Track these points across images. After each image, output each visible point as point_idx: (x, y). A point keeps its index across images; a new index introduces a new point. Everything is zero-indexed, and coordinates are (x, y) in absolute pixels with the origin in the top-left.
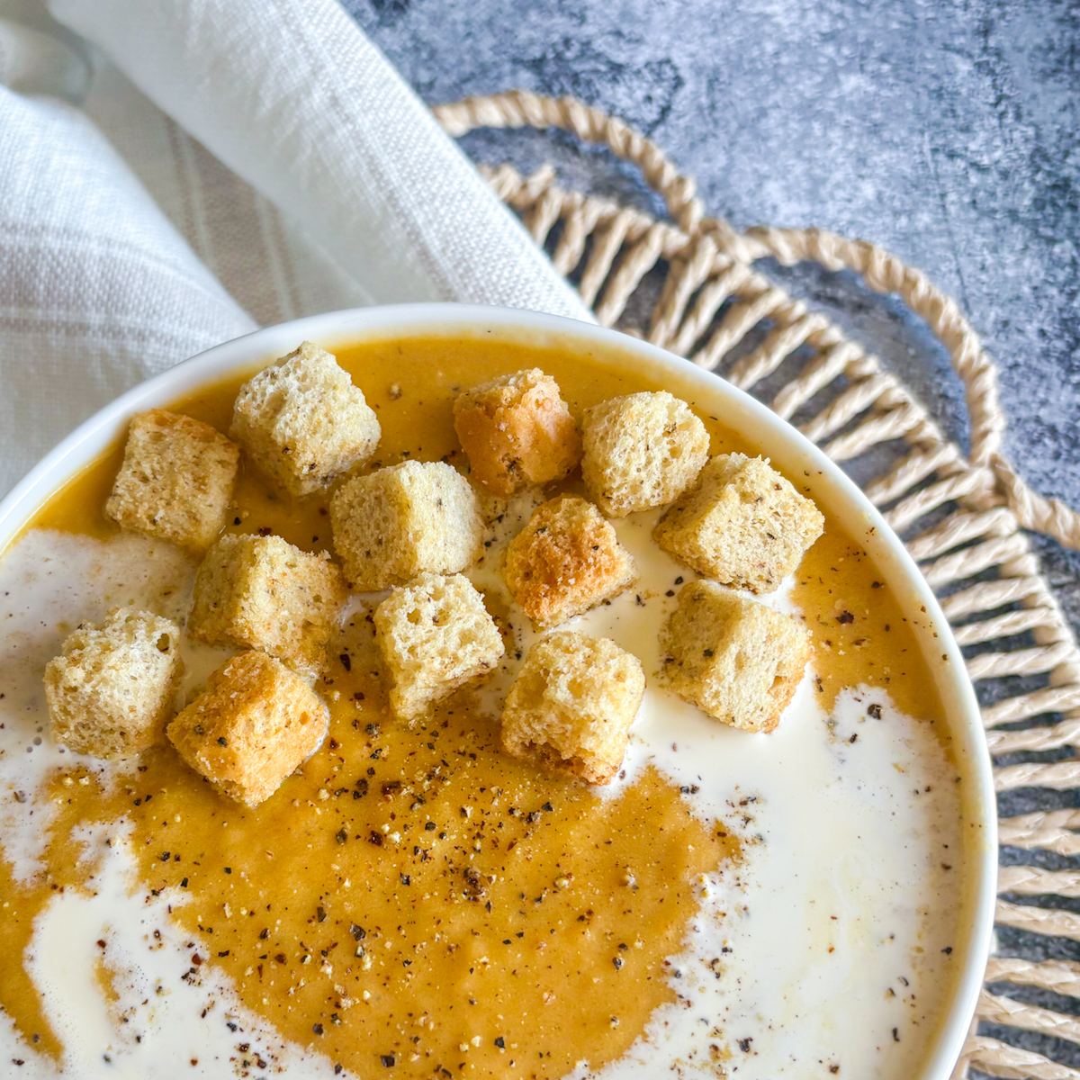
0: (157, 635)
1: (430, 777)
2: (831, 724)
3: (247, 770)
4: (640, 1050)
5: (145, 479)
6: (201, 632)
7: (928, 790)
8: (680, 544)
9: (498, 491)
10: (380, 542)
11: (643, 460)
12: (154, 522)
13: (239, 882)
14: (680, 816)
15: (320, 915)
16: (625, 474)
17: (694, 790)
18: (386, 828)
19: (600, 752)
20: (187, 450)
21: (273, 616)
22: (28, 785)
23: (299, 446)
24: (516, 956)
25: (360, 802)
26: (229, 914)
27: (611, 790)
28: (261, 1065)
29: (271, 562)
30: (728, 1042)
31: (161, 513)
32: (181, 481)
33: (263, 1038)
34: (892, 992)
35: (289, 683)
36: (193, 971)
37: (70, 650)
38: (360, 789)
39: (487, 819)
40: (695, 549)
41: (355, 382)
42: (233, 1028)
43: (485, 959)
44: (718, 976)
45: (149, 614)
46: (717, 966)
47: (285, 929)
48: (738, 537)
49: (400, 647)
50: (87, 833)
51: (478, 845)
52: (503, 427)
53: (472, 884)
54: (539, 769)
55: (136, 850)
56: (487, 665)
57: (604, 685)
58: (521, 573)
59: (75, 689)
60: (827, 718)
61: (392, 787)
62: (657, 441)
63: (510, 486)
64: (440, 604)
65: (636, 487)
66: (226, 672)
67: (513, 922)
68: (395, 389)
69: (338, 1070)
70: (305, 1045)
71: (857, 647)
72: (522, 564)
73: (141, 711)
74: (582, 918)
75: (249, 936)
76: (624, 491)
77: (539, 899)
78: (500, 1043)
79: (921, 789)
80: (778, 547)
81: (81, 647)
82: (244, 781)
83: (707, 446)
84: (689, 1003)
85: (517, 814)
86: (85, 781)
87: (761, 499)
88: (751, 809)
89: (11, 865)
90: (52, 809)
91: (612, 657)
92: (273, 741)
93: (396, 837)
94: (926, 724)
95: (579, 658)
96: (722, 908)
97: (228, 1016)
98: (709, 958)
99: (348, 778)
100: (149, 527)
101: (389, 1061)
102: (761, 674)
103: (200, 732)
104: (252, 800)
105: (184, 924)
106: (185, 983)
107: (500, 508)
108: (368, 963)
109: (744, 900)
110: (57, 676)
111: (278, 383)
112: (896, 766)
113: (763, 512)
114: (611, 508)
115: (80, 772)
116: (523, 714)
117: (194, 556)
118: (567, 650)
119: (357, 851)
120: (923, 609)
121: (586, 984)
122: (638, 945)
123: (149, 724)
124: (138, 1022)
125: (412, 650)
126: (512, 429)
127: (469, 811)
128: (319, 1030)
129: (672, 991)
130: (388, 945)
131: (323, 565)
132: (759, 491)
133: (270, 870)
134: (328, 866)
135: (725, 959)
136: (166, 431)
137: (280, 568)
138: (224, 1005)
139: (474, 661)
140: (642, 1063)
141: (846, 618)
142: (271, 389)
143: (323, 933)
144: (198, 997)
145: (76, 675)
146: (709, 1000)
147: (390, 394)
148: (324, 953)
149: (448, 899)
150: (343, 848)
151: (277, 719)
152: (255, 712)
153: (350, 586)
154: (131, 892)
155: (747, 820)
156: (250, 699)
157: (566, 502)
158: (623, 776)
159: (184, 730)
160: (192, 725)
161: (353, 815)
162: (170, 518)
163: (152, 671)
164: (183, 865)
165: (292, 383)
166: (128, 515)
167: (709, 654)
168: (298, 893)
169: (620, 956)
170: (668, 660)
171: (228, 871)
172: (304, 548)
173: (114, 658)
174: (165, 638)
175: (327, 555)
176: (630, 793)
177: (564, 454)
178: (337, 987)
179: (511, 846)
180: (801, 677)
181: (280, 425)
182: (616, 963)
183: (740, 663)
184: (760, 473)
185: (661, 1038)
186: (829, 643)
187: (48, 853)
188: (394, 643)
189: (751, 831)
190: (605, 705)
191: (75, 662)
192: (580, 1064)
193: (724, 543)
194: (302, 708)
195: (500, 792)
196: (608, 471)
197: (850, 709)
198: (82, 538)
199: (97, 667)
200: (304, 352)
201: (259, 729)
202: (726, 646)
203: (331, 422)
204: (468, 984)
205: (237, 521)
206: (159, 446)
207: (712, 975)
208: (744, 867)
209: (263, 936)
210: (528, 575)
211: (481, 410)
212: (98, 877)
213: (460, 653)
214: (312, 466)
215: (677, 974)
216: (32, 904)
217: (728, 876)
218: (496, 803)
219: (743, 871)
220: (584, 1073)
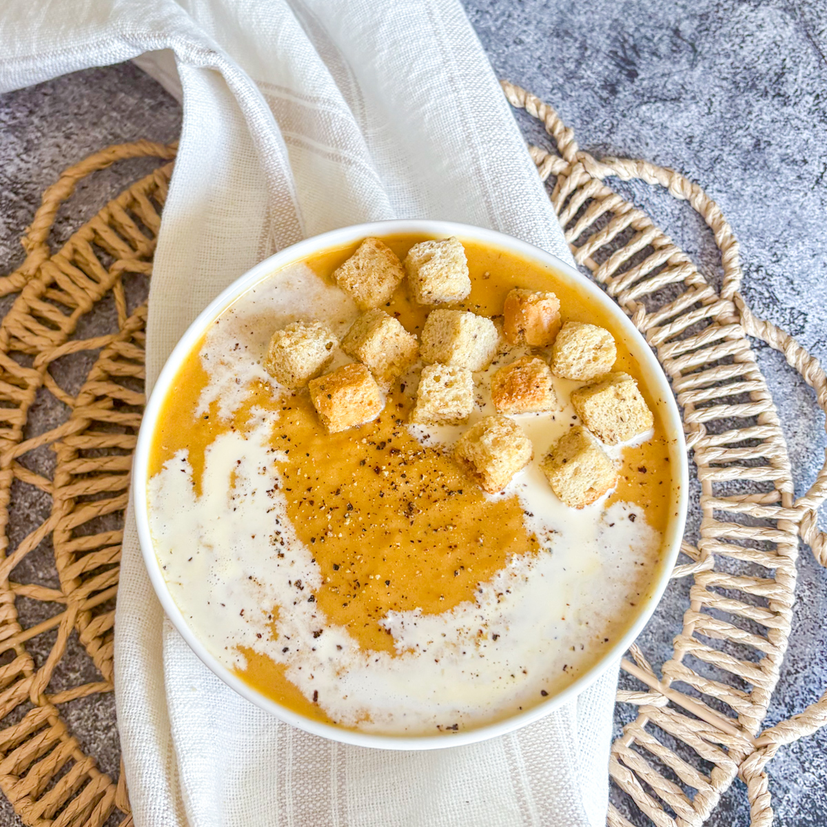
0: (328, 341)
1: (414, 455)
2: (605, 514)
3: (335, 414)
4: (447, 616)
5: (358, 268)
6: (345, 346)
7: (642, 564)
8: (577, 402)
9: (511, 342)
10: (440, 342)
11: (578, 356)
12: (352, 288)
13: (310, 462)
14: (518, 523)
15: (338, 492)
16: (566, 358)
17: (531, 515)
18: (384, 468)
19: (493, 476)
20: (382, 264)
21: (378, 353)
22: (244, 378)
23: (427, 281)
24: (414, 549)
25: (378, 451)
26: (299, 474)
27: (495, 497)
28: (282, 543)
29: (388, 329)
30: (488, 632)
31: (357, 285)
32: (373, 276)
33: (288, 533)
34: (574, 649)
35: (370, 384)
36: (272, 491)
37: (289, 330)
38: (380, 447)
39: (431, 485)
40: (582, 408)
41: (468, 264)
42: (277, 522)
43: (399, 544)
44: (499, 602)
45: (329, 330)
46: (500, 597)
47: (319, 492)
48: (605, 412)
49: (424, 388)
50: (258, 411)
51: (421, 494)
52: (523, 311)
53: (410, 509)
54: (466, 474)
55: (274, 428)
56: (460, 414)
57: (509, 446)
58: (500, 383)
59: (283, 347)
60: (603, 511)
61: (396, 451)
62: (589, 350)
63: (516, 340)
64: (452, 378)
65: (569, 366)
66: (346, 368)
67: (419, 534)
68: (487, 274)
69: (313, 561)
70: (305, 544)
71: (640, 486)
72: (502, 380)
73: (305, 370)
74: (451, 547)
75: (302, 488)
76: (562, 365)
77: (436, 530)
78: (388, 583)
79: (639, 563)
80: (623, 426)
81: (294, 331)
82: (331, 418)
83: (612, 363)
84: (479, 606)
85: (446, 489)
86: (267, 389)
87: (624, 400)
88: (552, 536)
89: (220, 408)
90: (248, 394)
91: (520, 437)
92: (352, 406)
93: (386, 473)
94: (658, 532)
95: (505, 430)
96: (516, 572)
97: (278, 516)
98: (499, 592)
99: (378, 438)
100: (349, 289)
101: (336, 567)
102: (584, 483)
103: (323, 388)
104: (332, 429)
105: (278, 469)
106: (267, 494)
107: (508, 349)
108: (348, 522)
109: (528, 574)
110: (279, 338)
111: (432, 250)
112: (631, 546)
113: (623, 406)
114: (555, 371)
115: (267, 384)
116: (468, 443)
117: (361, 311)
118: (501, 424)
119: (367, 472)
120: (679, 488)
121: (438, 576)
122: (470, 570)
123: (306, 377)
124: (238, 502)
125: (429, 392)
126: (527, 314)
127: (424, 477)
128: (313, 540)
129: (475, 598)
130: (360, 519)
131: (411, 341)
132: (624, 395)
133: (325, 463)
134: (351, 473)
135: (506, 595)
136: (377, 251)
137: (390, 334)
138: (278, 511)
139: (455, 410)
140: (446, 622)
141: (643, 470)
142: (427, 251)
143: (335, 500)
144: (268, 502)
145: (286, 342)
146: (490, 609)
147: (484, 276)
148: (331, 509)
149: (396, 511)
150: (362, 468)
151: (358, 398)
152: (349, 390)
153: (420, 355)
154: (263, 445)
155: (548, 539)
156: (350, 384)
157: (536, 360)
158: (502, 494)
159: (316, 385)
160: (321, 384)
161: (373, 456)
162: (360, 290)
163: (318, 355)
164: (290, 444)
165: (438, 252)
166: (342, 279)
167: (565, 461)
168: (332, 478)
169: (459, 571)
170: (550, 455)
171: (308, 455)
172: (407, 329)
173: (305, 342)
174: (331, 344)
175: (416, 337)
176: (501, 503)
177: (548, 336)
178: (329, 526)
179: (436, 501)
181: (424, 268)
182: (456, 573)
183: (576, 472)
184: (630, 387)
185: (459, 615)
186: (627, 478)
187: (237, 412)
189: (547, 545)
190: (504, 455)
191: (288, 336)
192: (418, 609)
193: (596, 411)
194: (371, 398)
195: (442, 475)
196: (559, 353)
197: (619, 511)
199: (296, 343)
200: (451, 241)
201: (348, 398)
202: (573, 461)
203: (447, 277)
204: (386, 552)
205: (388, 304)
206: (371, 256)
207: (496, 600)
208: (535, 559)
209: (309, 490)
210: (502, 386)
211: (518, 299)
212: (251, 432)
213: (450, 403)
214: (430, 293)
215: (481, 591)
216: (219, 429)
217: (526, 560)
218: (438, 479)
219: (534, 561)
220: (418, 613)
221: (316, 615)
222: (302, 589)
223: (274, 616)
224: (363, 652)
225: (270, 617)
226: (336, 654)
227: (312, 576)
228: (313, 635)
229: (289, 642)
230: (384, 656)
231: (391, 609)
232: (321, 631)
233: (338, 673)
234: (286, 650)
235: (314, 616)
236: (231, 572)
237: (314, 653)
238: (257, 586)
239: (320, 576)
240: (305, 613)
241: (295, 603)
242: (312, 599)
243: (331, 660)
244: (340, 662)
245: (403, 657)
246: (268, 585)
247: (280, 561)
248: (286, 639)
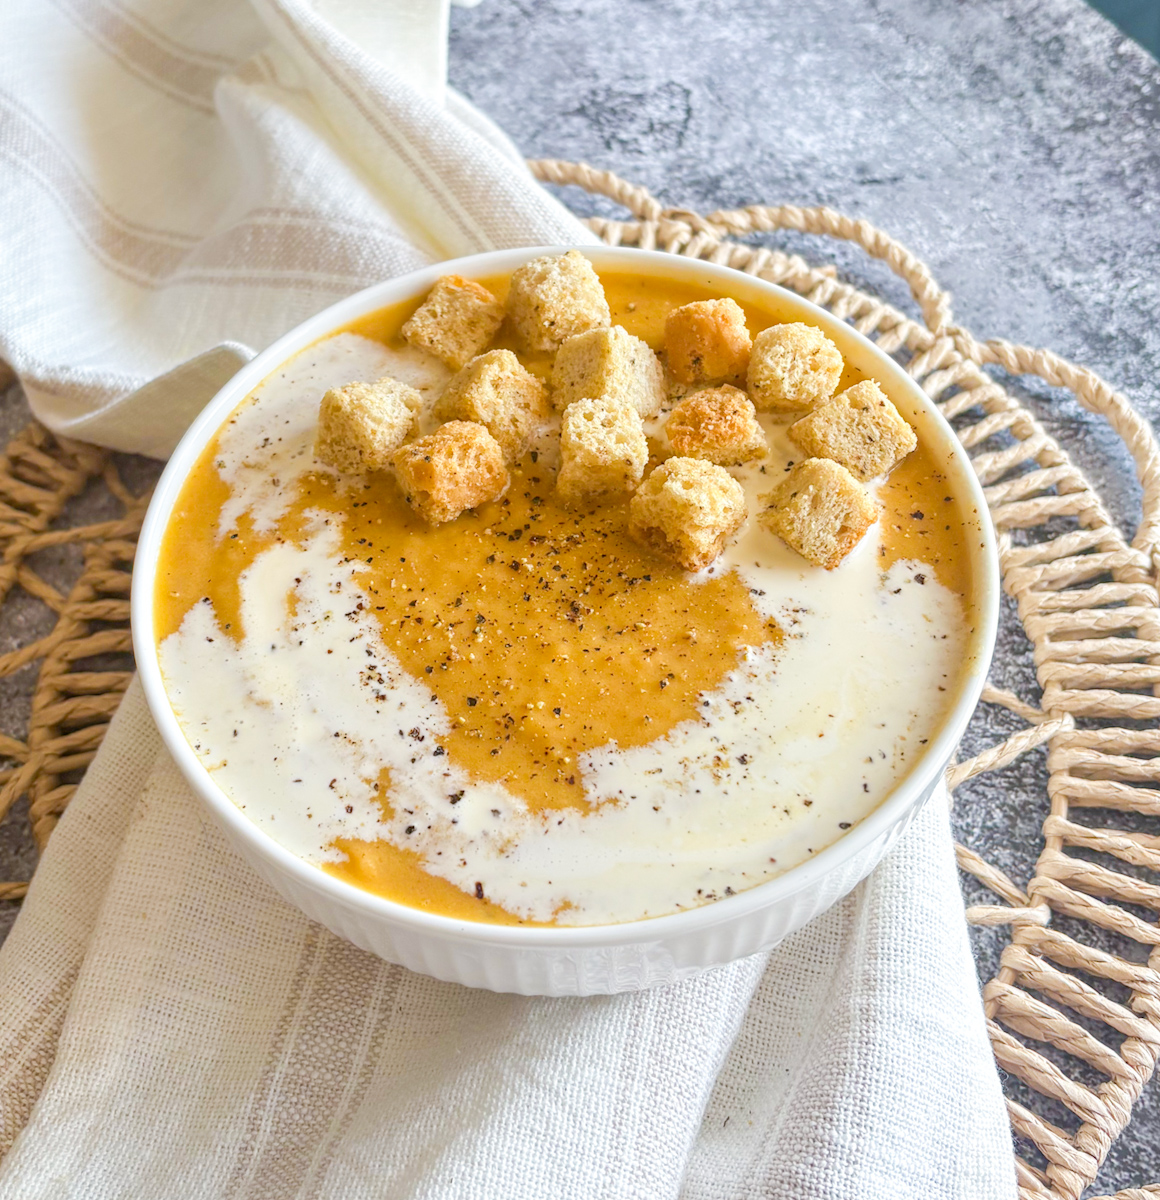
1: (568, 539)
2: (884, 579)
4: (661, 744)
5: (435, 315)
7: (944, 637)
10: (582, 376)
11: (789, 366)
12: (432, 342)
13: (408, 569)
14: (744, 605)
15: (458, 603)
16: (772, 371)
17: (761, 593)
18: (525, 560)
21: (492, 401)
23: (547, 307)
24: (589, 661)
25: (512, 543)
26: (393, 585)
27: (700, 579)
28: (380, 681)
29: (501, 366)
30: (730, 756)
31: (438, 337)
33: (388, 664)
34: (871, 760)
36: (354, 612)
38: (515, 537)
39: (601, 575)
42: (369, 653)
43: (565, 656)
44: (737, 713)
46: (738, 707)
47: (429, 605)
48: (843, 432)
49: (571, 430)
50: (315, 515)
51: (588, 589)
53: (575, 611)
55: (344, 532)
56: (630, 462)
60: (882, 573)
61: (538, 539)
62: (803, 357)
64: (610, 415)
65: (778, 382)
67: (595, 641)
68: (632, 306)
70: (417, 677)
71: (921, 535)
73: (379, 436)
74: (647, 651)
75: (402, 602)
76: (769, 383)
77: (620, 633)
78: (558, 711)
79: (939, 636)
80: (875, 449)
84: (708, 725)
85: (624, 577)
86: (324, 482)
87: (867, 409)
88: (800, 616)
90: (295, 495)
93: (530, 568)
94: (957, 595)
96: (755, 671)
97: (369, 646)
98: (734, 700)
99: (509, 526)
100: (428, 345)
101: (473, 702)
102: (831, 519)
105: (360, 584)
106: (347, 618)
107: (682, 391)
108: (481, 638)
111: (545, 267)
112: (925, 616)
113: (868, 419)
114: (757, 394)
115: (323, 477)
116: (646, 500)
119: (499, 571)
121: (636, 692)
122: (683, 677)
124: (301, 634)
125: (579, 434)
127: (589, 566)
128: (430, 670)
129: (699, 714)
130: (499, 632)
132: (867, 403)
133: (433, 567)
134: (475, 574)
135: (746, 703)
137: (507, 373)
138: (368, 639)
139: (621, 455)
140: (659, 753)
141: (918, 515)
143: (455, 614)
144: (353, 629)
146: (726, 728)
147: (625, 306)
148: (452, 625)
149: (554, 616)
150: (491, 566)
153: (554, 406)
154: (330, 556)
155: (795, 622)
158: (711, 571)
159: (404, 453)
161: (505, 550)
162: (443, 342)
164: (372, 549)
165: (555, 268)
166: (415, 334)
168: (448, 586)
169: (667, 681)
170: (770, 507)
175: (544, 379)
176: (712, 584)
178: (452, 647)
179: (612, 595)
182: (662, 683)
185: (679, 741)
186: (899, 527)
187: (282, 520)
188: (569, 428)
192: (612, 742)
193: (831, 432)
194: (492, 460)
195: (616, 561)
197: (901, 573)
204: (548, 669)
207: (732, 712)
208: (781, 650)
209: (413, 604)
212: (311, 541)
213: (614, 447)
214: (552, 323)
215: (707, 704)
216: (259, 546)
217: (768, 653)
218: (611, 566)
219: (780, 653)
220: (614, 747)
221: (450, 772)
222: (422, 739)
223: (382, 785)
224: (536, 813)
225: (376, 787)
226: (492, 825)
227: (435, 720)
228: (450, 800)
229: (412, 818)
230: (571, 815)
231: (570, 747)
232: (462, 793)
233: (502, 851)
234: (410, 830)
235: (446, 775)
236: (304, 731)
237: (456, 828)
238: (349, 746)
239: (448, 718)
240: (431, 772)
241: (413, 761)
242: (439, 752)
243: (485, 834)
244: (500, 834)
245: (601, 812)
246: (366, 742)
247: (380, 705)
248: (408, 815)
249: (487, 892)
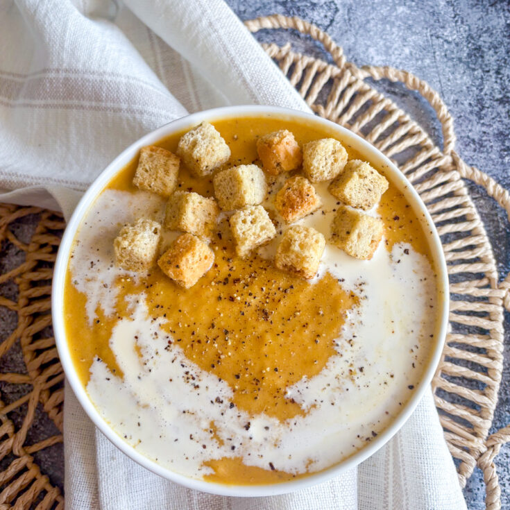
0: (153, 228)
1: (250, 277)
2: (391, 256)
3: (186, 276)
4: (325, 371)
5: (147, 171)
6: (169, 226)
7: (425, 279)
8: (338, 193)
9: (273, 174)
10: (231, 194)
11: (324, 164)
12: (150, 187)
13: (184, 315)
14: (338, 290)
15: (213, 326)
16: (318, 168)
17: (343, 280)
18: (235, 295)
19: (310, 268)
20: (161, 160)
21: (194, 221)
22: (108, 282)
23: (202, 160)
24: (281, 339)
25: (226, 286)
26: (181, 326)
27: (314, 281)
28: (193, 379)
29: (193, 202)
30: (355, 369)
31: (153, 183)
32: (160, 172)
33: (194, 369)
34: (412, 351)
35: (201, 245)
36: (169, 346)
37: (123, 234)
38: (226, 282)
39: (271, 292)
40: (343, 195)
41: (222, 136)
42: (183, 366)
43: (270, 341)
44: (352, 346)
45: (150, 221)
46: (351, 342)
47: (200, 331)
48: (358, 190)
49: (239, 232)
50: (130, 298)
51: (268, 301)
52: (274, 152)
53: (266, 314)
54: (288, 274)
55: (148, 304)
56: (270, 238)
57: (311, 245)
58: (282, 204)
59: (125, 248)
60: (389, 254)
61: (237, 281)
62: (329, 156)
63: (277, 172)
64: (253, 216)
65: (322, 173)
66: (178, 242)
67: (280, 328)
68: (236, 136)
69: (220, 380)
70: (209, 371)
71: (400, 229)
72: (282, 201)
73: (149, 255)
74: (304, 326)
75: (188, 334)
76: (317, 175)
77: (289, 320)
78: (276, 370)
79: (423, 279)
80: (372, 193)
81: (127, 233)
82: (185, 280)
83: (347, 158)
84: (342, 355)
85: (281, 289)
86: (129, 280)
87: (366, 177)
88: (363, 287)
89: (103, 310)
90: (117, 290)
91: (314, 234)
92: (196, 265)
93: (239, 298)
94: (425, 256)
95: (302, 235)
96: (353, 322)
97: (181, 362)
98: (348, 339)
99: (221, 277)
100: (149, 188)
101: (238, 377)
102: (366, 240)
103: (170, 263)
104: (188, 286)
105: (165, 330)
106: (166, 350)
107: (274, 179)
108: (230, 343)
109: (361, 319)
110: (119, 244)
111: (194, 137)
112: (414, 271)
113: (367, 181)
114: (313, 180)
115: (127, 277)
116: (283, 255)
117: (165, 199)
118: (298, 232)
119: (225, 304)
120: (424, 215)
121: (306, 349)
122: (324, 335)
123: (151, 260)
124: (150, 365)
125: (244, 233)
126: (278, 152)
127: (264, 289)
128: (213, 366)
129: (336, 351)
130: (237, 336)
131: (211, 202)
132: (365, 174)
133: (195, 310)
134: (215, 309)
135: (354, 339)
136: (154, 154)
137: (197, 204)
138: (180, 358)
139: (265, 237)
140: (325, 376)
141: (396, 218)
142: (192, 139)
143: (214, 332)
144: (170, 355)
145: (125, 244)
146: (348, 353)
147: (233, 138)
148: (215, 339)
149: (257, 320)
150: (220, 302)
151: (197, 258)
152: (189, 256)
153: (221, 209)
154: (146, 319)
155: (362, 291)
156: (187, 251)
157: (297, 178)
158: (318, 276)
159: (164, 262)
160: (167, 260)
161: (223, 291)
162: (156, 185)
163: (152, 242)
164: (164, 309)
165: (199, 137)
166: (141, 184)
167: (348, 233)
168: (204, 318)
169: (318, 339)
170: (334, 235)
171: (180, 311)
172: (205, 196)
173: (138, 237)
174: (156, 229)
175: (212, 198)
176: (321, 282)
177: (297, 160)
178: (219, 351)
179: (279, 301)
180: (380, 240)
181: (195, 152)
182: (316, 341)
183: (359, 236)
184: (366, 168)
185: (332, 368)
186: (390, 227)
187: (117, 306)
188: (237, 231)
189: (363, 295)
190: (312, 252)
191: (125, 239)
192: (304, 377)
193: (353, 193)
194: (205, 254)
195: (275, 282)
196: (312, 168)
197: (398, 251)
198: (124, 193)
199: (133, 240)
200: (203, 125)
201: (190, 262)
202: (354, 230)
203: (213, 150)
204: (265, 350)
205: (180, 186)
206: (151, 159)
207: (349, 345)
208: (360, 307)
209: (193, 334)
210: (284, 205)
211: (266, 145)
212: (134, 314)
213: (261, 234)
214: (207, 167)
215: (337, 345)
216: (111, 323)
217: (355, 310)
218: (273, 286)
219: (360, 309)
220: (306, 380)
221: (240, 414)
222: (222, 402)
223: (213, 430)
224: (284, 423)
225: (211, 432)
226: (266, 434)
227: (224, 390)
228: (245, 428)
229: (232, 442)
230: (298, 419)
231: (287, 386)
232: (249, 423)
233: (275, 445)
235: (239, 416)
236: (169, 415)
237: (252, 441)
238: (192, 416)
239: (230, 388)
240: (232, 417)
241: (222, 414)
242: (232, 406)
243: (266, 439)
244: (272, 438)
245: (310, 413)
246: (198, 412)
247: (198, 391)
248: (229, 441)
249: (275, 467)
